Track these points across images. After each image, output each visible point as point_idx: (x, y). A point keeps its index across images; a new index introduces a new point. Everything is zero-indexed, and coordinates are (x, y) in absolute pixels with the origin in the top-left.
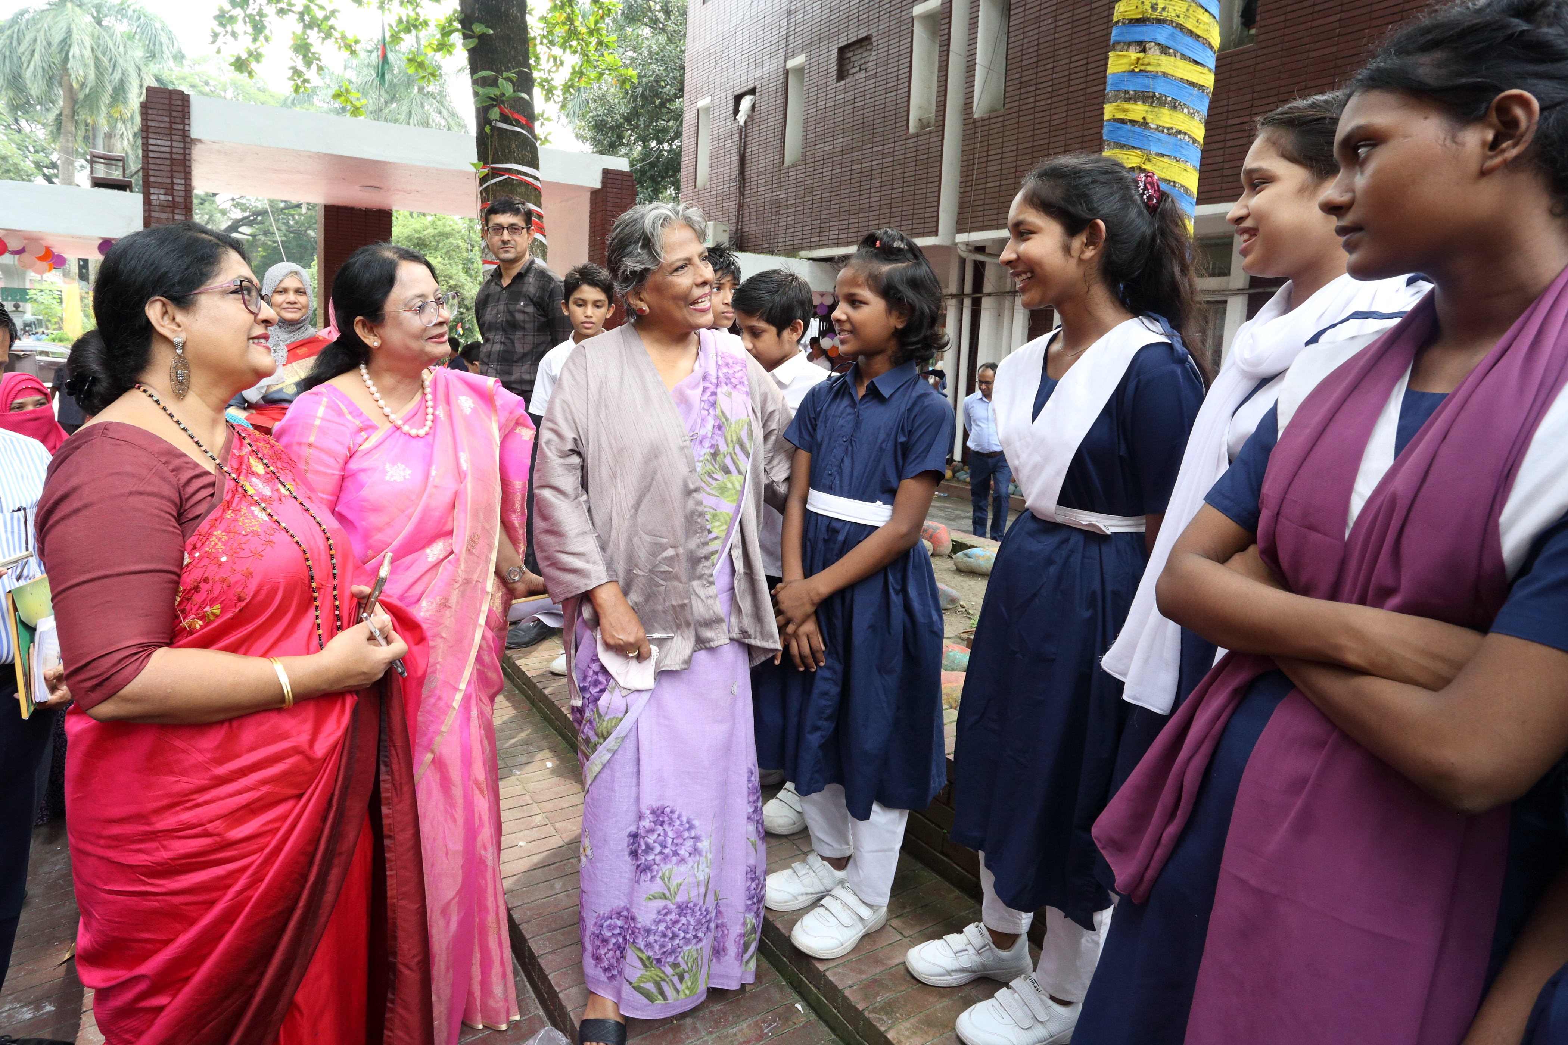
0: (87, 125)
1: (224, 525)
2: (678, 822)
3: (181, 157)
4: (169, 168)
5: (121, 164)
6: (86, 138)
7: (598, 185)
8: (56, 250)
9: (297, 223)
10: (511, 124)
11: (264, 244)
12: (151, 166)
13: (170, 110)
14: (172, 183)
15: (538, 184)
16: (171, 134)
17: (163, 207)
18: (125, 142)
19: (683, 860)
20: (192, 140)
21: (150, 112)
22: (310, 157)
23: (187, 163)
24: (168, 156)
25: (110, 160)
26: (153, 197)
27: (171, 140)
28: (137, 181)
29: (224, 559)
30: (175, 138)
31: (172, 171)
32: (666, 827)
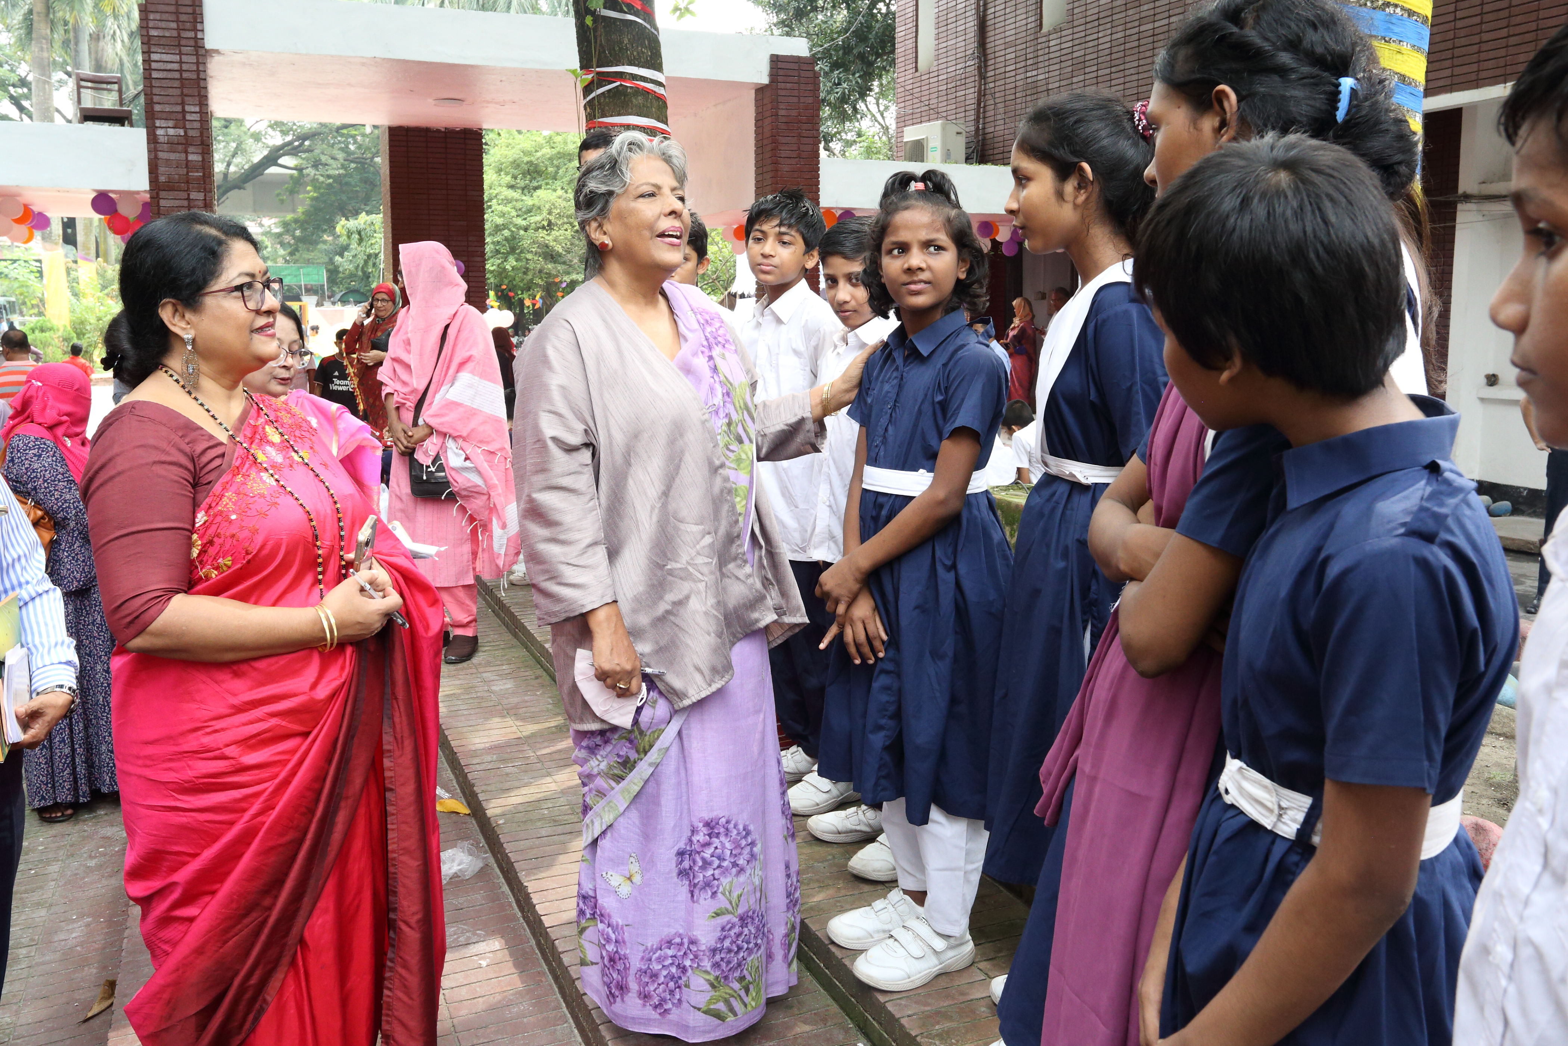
0: (66, 23)
1: (234, 488)
2: (735, 832)
3: (194, 76)
4: (178, 92)
5: (116, 87)
6: (66, 43)
7: (765, 80)
8: (36, 209)
9: (360, 147)
10: (621, 11)
11: (314, 180)
12: (155, 91)
13: (177, 13)
14: (184, 112)
15: (660, 91)
16: (179, 45)
17: (173, 144)
18: (119, 45)
19: (742, 870)
20: (207, 51)
21: (152, 16)
22: (363, 64)
23: (202, 84)
24: (177, 75)
25: (99, 83)
26: (159, 132)
27: (180, 54)
28: (137, 111)
29: (233, 517)
30: (184, 50)
31: (183, 95)
32: (722, 838)
